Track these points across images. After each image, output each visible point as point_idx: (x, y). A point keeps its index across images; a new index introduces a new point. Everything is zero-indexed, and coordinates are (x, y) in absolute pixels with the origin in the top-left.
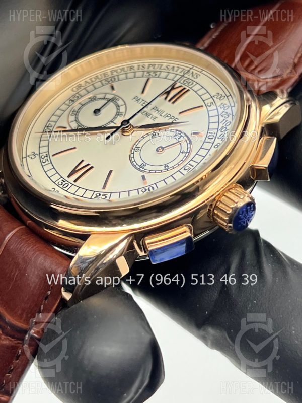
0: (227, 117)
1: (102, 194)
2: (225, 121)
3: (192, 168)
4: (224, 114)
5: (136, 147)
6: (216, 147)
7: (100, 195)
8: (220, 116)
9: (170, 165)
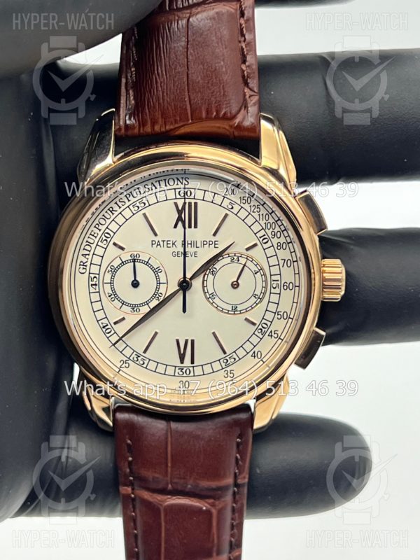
0: (258, 210)
1: (227, 358)
2: (261, 217)
3: (279, 282)
4: (253, 209)
5: (209, 295)
6: (279, 248)
7: (227, 361)
8: (252, 213)
9: (258, 292)
